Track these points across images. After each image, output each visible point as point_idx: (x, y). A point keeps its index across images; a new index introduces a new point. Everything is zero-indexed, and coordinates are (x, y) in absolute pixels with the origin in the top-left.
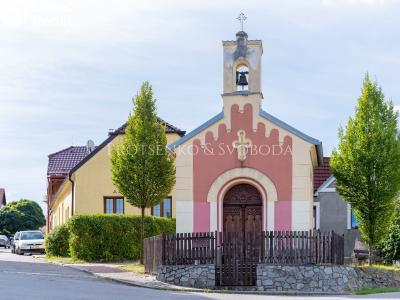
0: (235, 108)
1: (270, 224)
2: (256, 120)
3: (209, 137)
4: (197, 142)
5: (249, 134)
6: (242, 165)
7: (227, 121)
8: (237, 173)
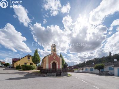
0: (53, 53)
1: (57, 68)
2: (56, 55)
3: (50, 56)
4: (49, 56)
5: (55, 56)
6: (54, 60)
7: (53, 54)
8: (54, 61)
